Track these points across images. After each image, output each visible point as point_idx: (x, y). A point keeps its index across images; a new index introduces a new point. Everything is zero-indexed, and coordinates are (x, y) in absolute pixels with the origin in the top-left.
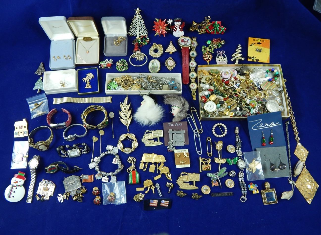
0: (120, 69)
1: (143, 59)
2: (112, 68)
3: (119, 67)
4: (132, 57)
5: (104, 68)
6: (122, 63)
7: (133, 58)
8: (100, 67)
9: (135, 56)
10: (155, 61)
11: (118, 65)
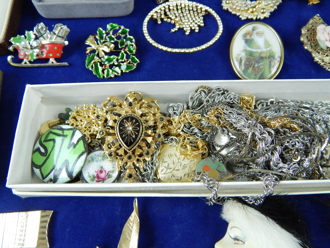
0: (100, 68)
1: (199, 26)
2: (66, 64)
3: (96, 58)
4: (152, 16)
5: (30, 62)
6: (111, 38)
7: (159, 22)
8: (14, 60)
9: (165, 14)
10: (259, 30)
11: (93, 51)
